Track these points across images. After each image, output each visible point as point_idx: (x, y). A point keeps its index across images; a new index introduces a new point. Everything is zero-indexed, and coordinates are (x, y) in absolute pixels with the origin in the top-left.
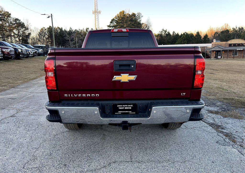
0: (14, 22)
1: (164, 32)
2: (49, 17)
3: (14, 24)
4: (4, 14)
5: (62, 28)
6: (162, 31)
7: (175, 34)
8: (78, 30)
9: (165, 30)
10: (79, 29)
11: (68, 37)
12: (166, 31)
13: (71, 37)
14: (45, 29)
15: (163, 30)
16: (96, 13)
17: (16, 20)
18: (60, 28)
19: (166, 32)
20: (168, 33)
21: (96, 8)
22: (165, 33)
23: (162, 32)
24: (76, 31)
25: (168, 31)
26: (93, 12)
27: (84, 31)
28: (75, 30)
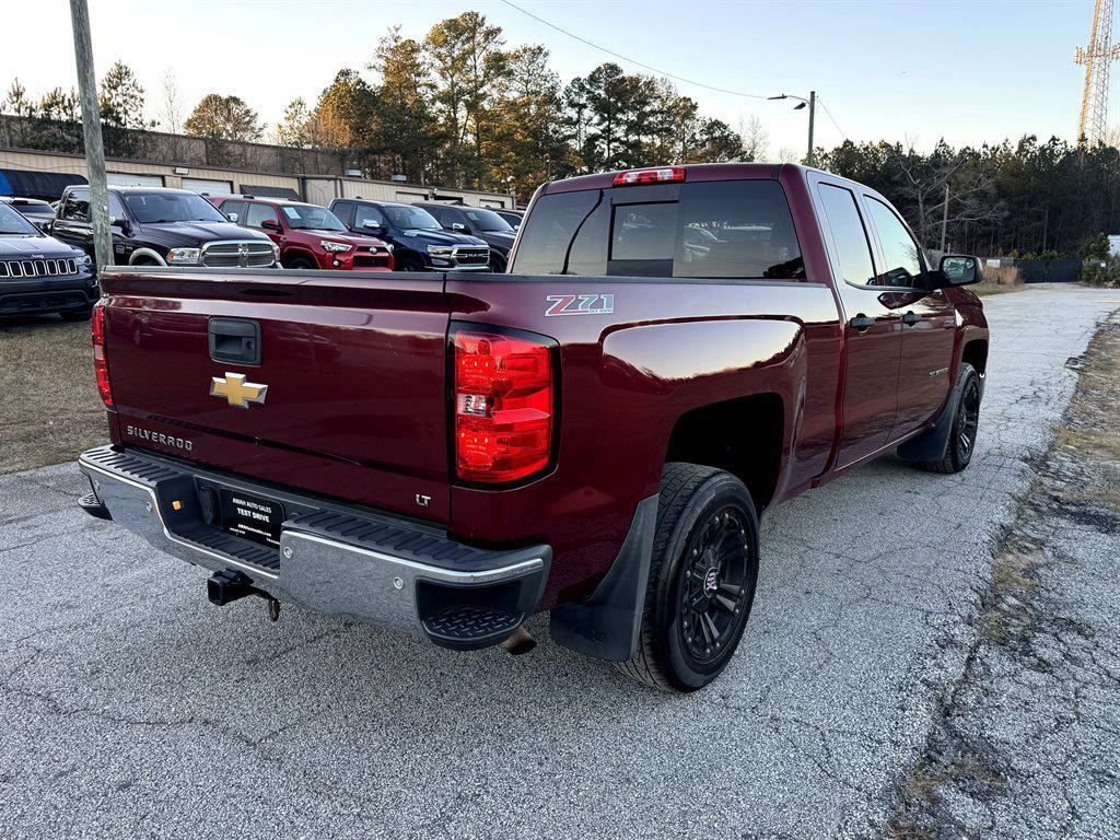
0: (705, 137)
2: (802, 106)
3: (703, 145)
4: (675, 107)
5: (899, 146)
8: (978, 148)
10: (985, 146)
11: (915, 187)
13: (928, 185)
14: (826, 156)
16: (1096, 60)
17: (717, 124)
18: (893, 144)
21: (1099, 32)
24: (970, 154)
26: (1080, 54)
27: (1009, 155)
28: (963, 152)
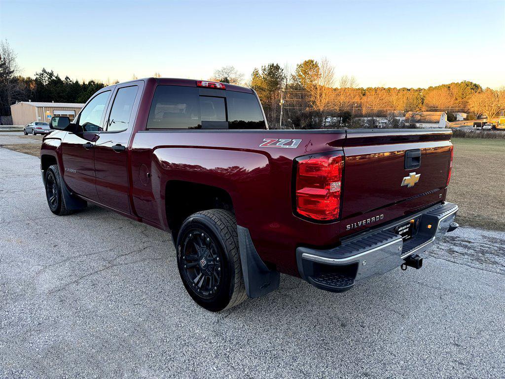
1: (48, 76)
6: (42, 72)
7: (71, 81)
9: (50, 72)
12: (50, 74)
15: (44, 71)
19: (51, 77)
20: (56, 77)
22: (49, 78)
23: (43, 74)
25: (55, 74)
